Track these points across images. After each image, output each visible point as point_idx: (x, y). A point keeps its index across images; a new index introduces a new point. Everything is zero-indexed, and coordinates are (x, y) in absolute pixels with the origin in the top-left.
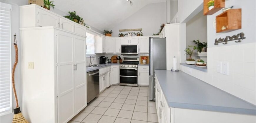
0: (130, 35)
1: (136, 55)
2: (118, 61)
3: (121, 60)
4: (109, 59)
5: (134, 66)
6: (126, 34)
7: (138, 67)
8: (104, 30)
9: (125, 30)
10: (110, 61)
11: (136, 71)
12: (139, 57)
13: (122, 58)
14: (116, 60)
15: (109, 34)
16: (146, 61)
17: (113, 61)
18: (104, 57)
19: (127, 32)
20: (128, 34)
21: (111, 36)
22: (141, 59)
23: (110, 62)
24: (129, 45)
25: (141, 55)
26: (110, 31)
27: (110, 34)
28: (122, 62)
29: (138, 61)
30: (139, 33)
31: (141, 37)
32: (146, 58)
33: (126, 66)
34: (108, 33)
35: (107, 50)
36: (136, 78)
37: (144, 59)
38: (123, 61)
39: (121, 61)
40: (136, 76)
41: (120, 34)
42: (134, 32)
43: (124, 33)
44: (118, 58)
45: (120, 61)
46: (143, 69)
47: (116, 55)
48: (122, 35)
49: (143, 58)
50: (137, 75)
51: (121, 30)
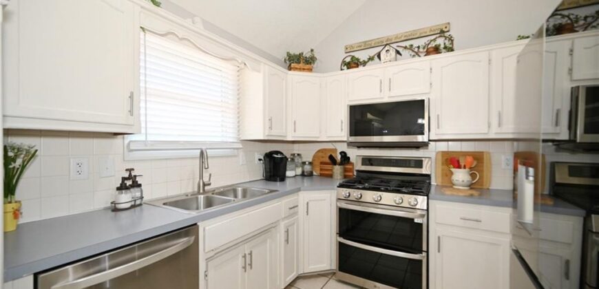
0: (388, 58)
1: (418, 146)
2: (337, 170)
3: (349, 167)
4: (304, 163)
5: (408, 199)
6: (371, 59)
7: (428, 210)
8: (288, 54)
9: (367, 46)
10: (307, 168)
11: (421, 225)
12: (433, 155)
13: (352, 160)
14: (329, 167)
15: (301, 65)
16: (473, 176)
17: (321, 170)
18: (279, 156)
19: (373, 52)
20: (379, 56)
21: (310, 70)
22: (440, 167)
23: (311, 175)
24: (386, 99)
25: (443, 147)
26: (307, 54)
27: (307, 66)
28: (355, 173)
29: (428, 176)
30: (433, 44)
31: (444, 57)
32: (469, 159)
33: (370, 196)
34: (300, 61)
35: (290, 127)
36: (420, 261)
37: (459, 167)
38: (358, 171)
39: (351, 170)
40: (420, 251)
41: (348, 60)
42: (407, 44)
43: (362, 56)
44: (339, 157)
45: (345, 170)
46: (462, 223)
47: (330, 146)
48: (353, 64)
49: (452, 161)
50: (424, 248)
51: (352, 46)
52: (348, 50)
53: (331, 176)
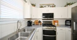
3: (41, 23)
6: (44, 7)
10: (34, 23)
16: (57, 23)
19: (45, 6)
24: (48, 13)
26: (34, 4)
27: (34, 6)
30: (53, 6)
35: (33, 16)
42: (50, 5)
44: (39, 21)
48: (42, 7)
52: (40, 5)
53: (38, 24)
